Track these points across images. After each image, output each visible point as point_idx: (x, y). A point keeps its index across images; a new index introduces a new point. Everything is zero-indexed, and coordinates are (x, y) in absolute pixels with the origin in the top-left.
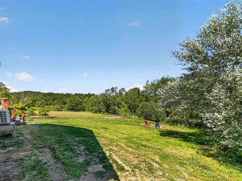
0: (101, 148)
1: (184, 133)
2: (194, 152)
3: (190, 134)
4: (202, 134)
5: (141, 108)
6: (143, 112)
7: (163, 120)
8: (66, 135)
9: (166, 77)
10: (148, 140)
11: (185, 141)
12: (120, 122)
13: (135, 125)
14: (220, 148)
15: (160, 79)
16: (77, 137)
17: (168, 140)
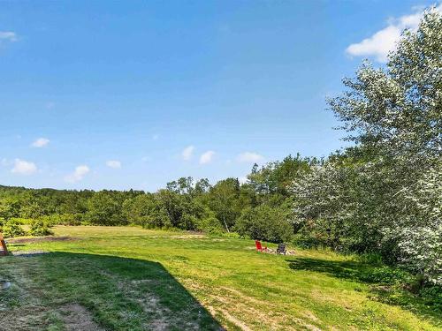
0: (194, 299)
1: (332, 262)
2: (363, 297)
3: (345, 264)
4: (364, 263)
5: (245, 218)
6: (249, 226)
7: (288, 239)
8: (109, 275)
9: (294, 156)
10: (273, 278)
11: (338, 277)
12: (205, 245)
13: (236, 250)
14: (405, 288)
15: (281, 161)
16: (135, 278)
17: (309, 277)
